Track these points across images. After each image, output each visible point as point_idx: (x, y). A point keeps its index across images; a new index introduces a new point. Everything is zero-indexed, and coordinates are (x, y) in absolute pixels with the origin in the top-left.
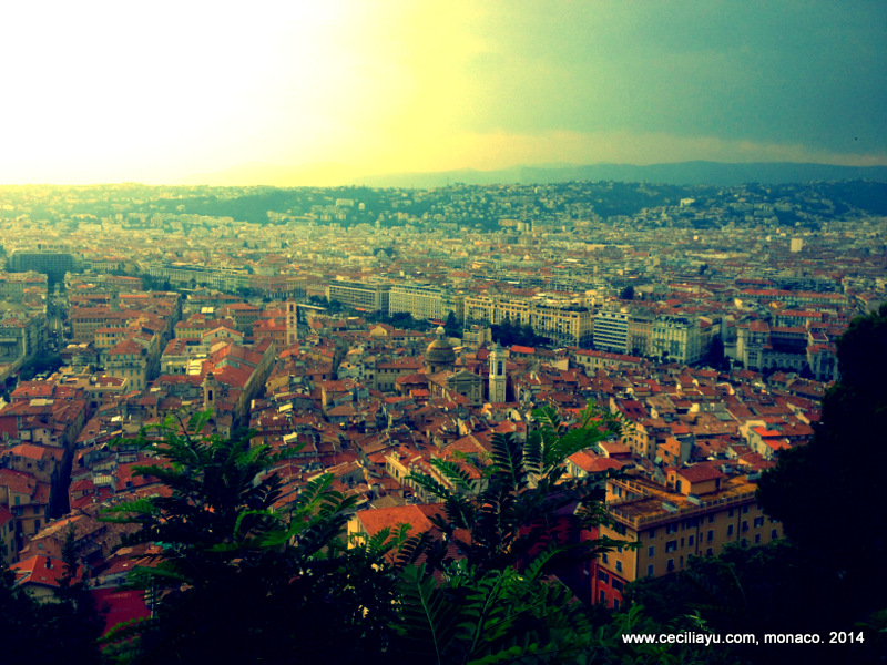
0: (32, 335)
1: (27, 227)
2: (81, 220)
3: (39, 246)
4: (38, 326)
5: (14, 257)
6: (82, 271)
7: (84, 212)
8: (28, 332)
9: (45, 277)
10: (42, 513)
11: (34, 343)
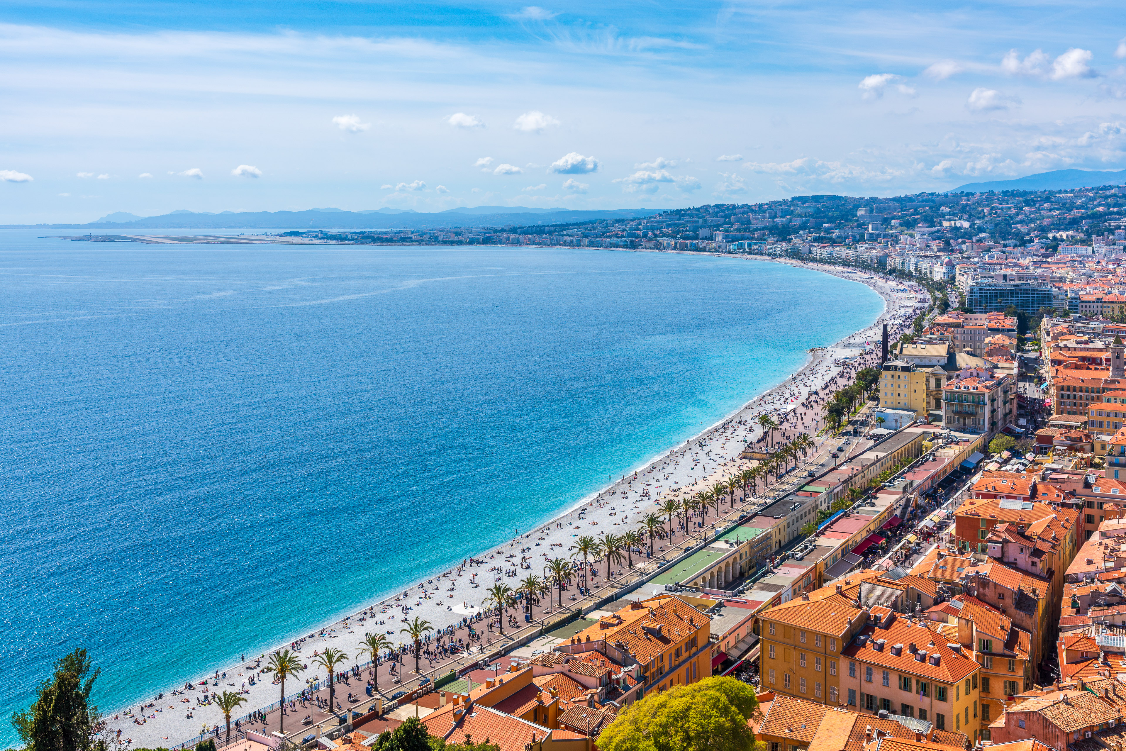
0: (997, 404)
1: (989, 250)
2: (1062, 240)
3: (1005, 277)
4: (1006, 392)
5: (972, 293)
6: (1066, 314)
7: (1066, 229)
8: (993, 400)
9: (1012, 322)
10: (1020, 673)
11: (999, 415)
